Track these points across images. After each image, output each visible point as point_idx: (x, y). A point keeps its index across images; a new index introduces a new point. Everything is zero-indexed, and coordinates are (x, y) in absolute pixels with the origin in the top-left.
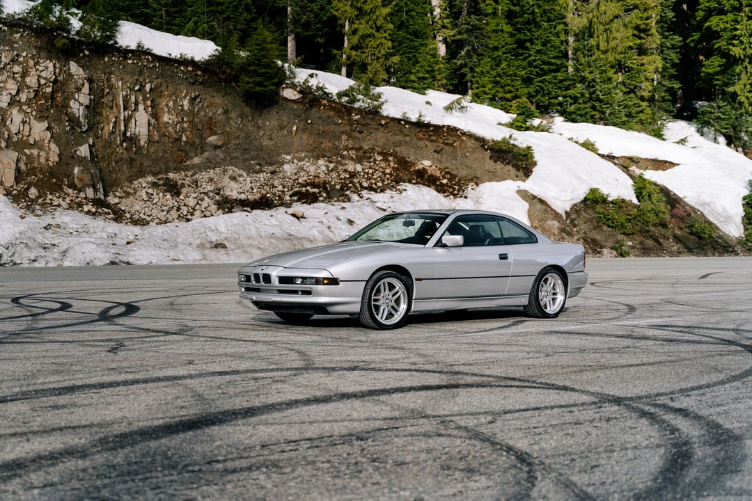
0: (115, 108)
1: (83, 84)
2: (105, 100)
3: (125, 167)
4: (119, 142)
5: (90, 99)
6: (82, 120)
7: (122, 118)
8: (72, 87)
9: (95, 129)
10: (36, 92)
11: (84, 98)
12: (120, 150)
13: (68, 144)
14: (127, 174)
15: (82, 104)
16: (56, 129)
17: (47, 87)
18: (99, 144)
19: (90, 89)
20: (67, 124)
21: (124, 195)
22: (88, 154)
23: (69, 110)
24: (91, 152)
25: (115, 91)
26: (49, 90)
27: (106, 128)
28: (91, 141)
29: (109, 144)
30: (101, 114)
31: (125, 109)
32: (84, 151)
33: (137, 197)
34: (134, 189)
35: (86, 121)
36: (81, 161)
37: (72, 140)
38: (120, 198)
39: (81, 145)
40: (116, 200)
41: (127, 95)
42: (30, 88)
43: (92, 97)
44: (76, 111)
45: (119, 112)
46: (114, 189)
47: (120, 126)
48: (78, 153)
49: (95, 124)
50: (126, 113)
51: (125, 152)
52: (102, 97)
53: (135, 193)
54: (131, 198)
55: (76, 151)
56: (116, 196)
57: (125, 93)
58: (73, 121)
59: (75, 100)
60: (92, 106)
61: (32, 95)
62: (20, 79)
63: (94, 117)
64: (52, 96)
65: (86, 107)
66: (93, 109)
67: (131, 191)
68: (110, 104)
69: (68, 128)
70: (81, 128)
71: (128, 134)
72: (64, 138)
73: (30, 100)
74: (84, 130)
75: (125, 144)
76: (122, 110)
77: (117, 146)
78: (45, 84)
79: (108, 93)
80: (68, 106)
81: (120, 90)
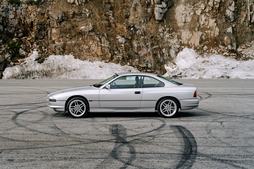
0: (246, 11)
1: (232, 2)
2: (242, 8)
3: (249, 35)
4: (247, 25)
5: (235, 8)
6: (231, 17)
7: (249, 15)
8: (228, 4)
9: (237, 20)
10: (213, 8)
11: (232, 8)
12: (247, 28)
13: (223, 27)
14: (250, 38)
15: (231, 11)
16: (219, 22)
17: (217, 5)
18: (238, 26)
19: (235, 4)
20: (224, 19)
21: (245, 47)
22: (231, 31)
23: (226, 14)
24: (233, 30)
25: (246, 4)
26: (218, 6)
27: (242, 20)
28: (234, 26)
29: (243, 26)
30: (240, 14)
31: (251, 11)
32: (230, 30)
33: (251, 48)
34: (251, 45)
35: (233, 17)
36: (228, 34)
37: (226, 26)
38: (243, 48)
39: (229, 28)
40: (241, 50)
41: (251, 5)
42: (210, 6)
43: (236, 7)
44: (228, 14)
45: (248, 12)
46: (242, 45)
47: (248, 18)
48: (227, 31)
49: (237, 18)
50: (251, 13)
51: (250, 29)
52: (241, 7)
53: (251, 46)
54: (249, 48)
55: (226, 30)
56: (241, 48)
57: (250, 4)
58: (227, 18)
59: (228, 9)
60: (236, 11)
61: (211, 9)
62: (206, 3)
63: (237, 15)
64: (219, 9)
65: (233, 12)
66: (237, 12)
67: (249, 46)
68: (244, 9)
69: (224, 21)
70: (230, 20)
71: (252, 21)
72: (222, 25)
73: (210, 11)
74: (232, 21)
75: (250, 26)
76: (249, 12)
77: (247, 27)
78: (216, 4)
79: (243, 5)
80: (225, 12)
81: (248, 3)
